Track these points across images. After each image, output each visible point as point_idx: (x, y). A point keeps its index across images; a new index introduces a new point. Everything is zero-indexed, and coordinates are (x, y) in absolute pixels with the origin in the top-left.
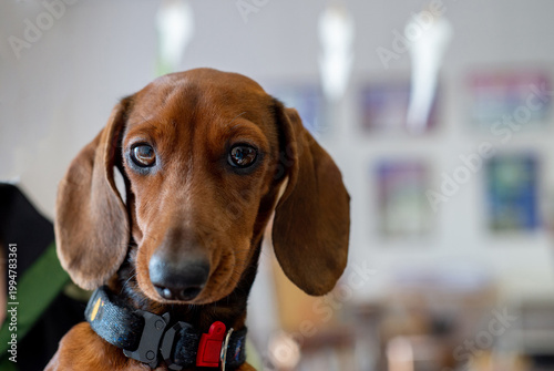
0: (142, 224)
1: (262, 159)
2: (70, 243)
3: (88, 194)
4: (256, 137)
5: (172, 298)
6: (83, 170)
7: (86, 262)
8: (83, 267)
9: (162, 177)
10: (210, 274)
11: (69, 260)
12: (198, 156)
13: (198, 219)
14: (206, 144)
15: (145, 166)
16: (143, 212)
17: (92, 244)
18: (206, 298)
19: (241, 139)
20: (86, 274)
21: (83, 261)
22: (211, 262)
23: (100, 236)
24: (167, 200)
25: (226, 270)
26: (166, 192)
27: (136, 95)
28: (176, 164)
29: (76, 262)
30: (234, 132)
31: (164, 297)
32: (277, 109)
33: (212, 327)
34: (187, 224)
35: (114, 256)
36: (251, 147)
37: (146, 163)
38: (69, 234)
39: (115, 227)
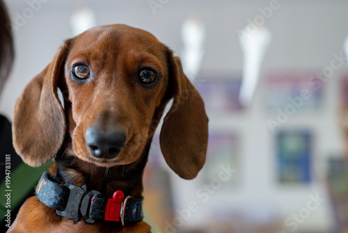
0: (77, 118)
1: (159, 80)
2: (22, 137)
3: (37, 106)
4: (156, 64)
5: (100, 156)
6: (35, 90)
7: (34, 149)
8: (31, 153)
9: (94, 84)
10: (126, 142)
11: (22, 148)
12: (119, 72)
13: (119, 107)
14: (125, 65)
15: (82, 79)
16: (79, 108)
17: (39, 138)
18: (121, 160)
19: (148, 65)
20: (33, 157)
21: (31, 149)
22: (127, 134)
23: (44, 132)
24: (98, 96)
25: (135, 143)
26: (97, 92)
27: (76, 38)
28: (103, 76)
29: (26, 149)
30: (143, 60)
31: (95, 155)
32: (168, 54)
33: (115, 194)
34: (112, 109)
35: (54, 145)
36: (153, 71)
37: (82, 77)
38: (22, 132)
39: (56, 126)
